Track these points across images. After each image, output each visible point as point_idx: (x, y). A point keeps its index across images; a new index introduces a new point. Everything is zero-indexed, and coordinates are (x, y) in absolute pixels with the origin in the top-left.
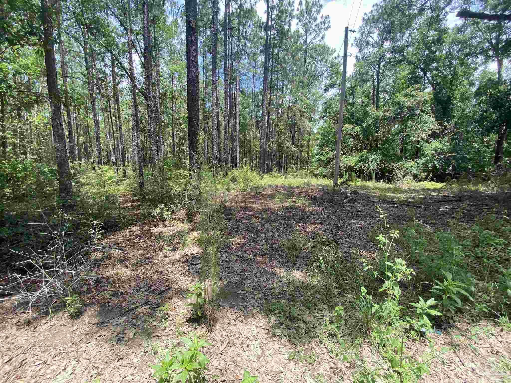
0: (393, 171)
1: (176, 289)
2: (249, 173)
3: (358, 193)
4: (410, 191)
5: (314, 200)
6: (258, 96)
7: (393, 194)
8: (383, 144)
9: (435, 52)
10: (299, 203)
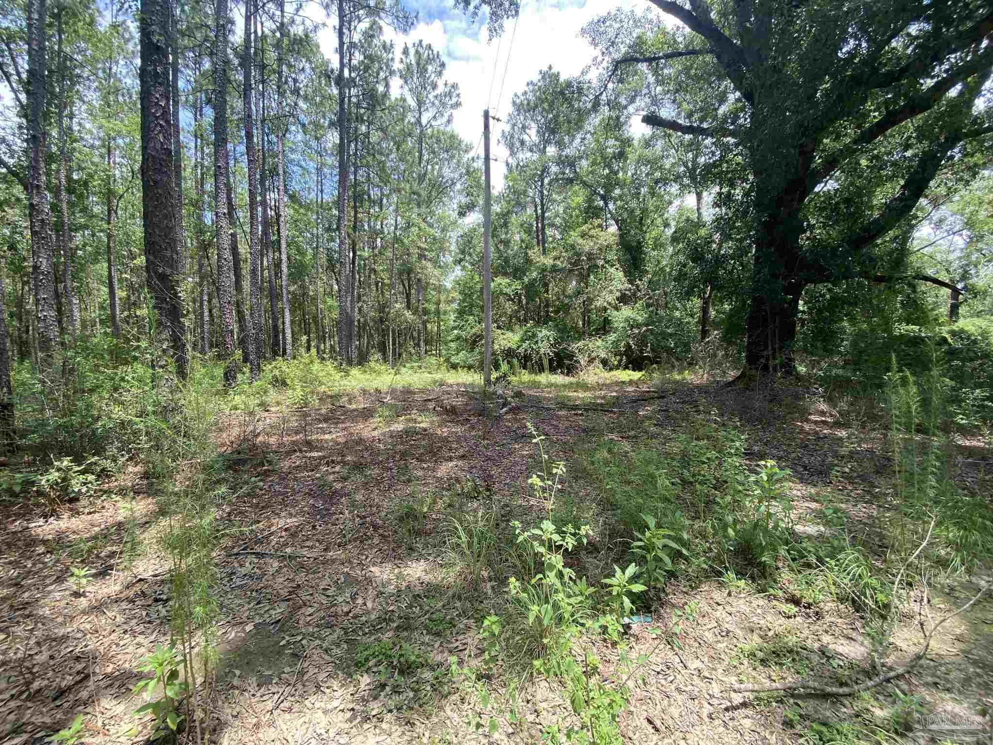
0: (574, 356)
1: (107, 676)
2: (316, 367)
3: (524, 395)
4: (600, 386)
5: (451, 413)
6: (330, 209)
7: (575, 394)
8: (557, 312)
9: (616, 173)
10: (424, 422)
